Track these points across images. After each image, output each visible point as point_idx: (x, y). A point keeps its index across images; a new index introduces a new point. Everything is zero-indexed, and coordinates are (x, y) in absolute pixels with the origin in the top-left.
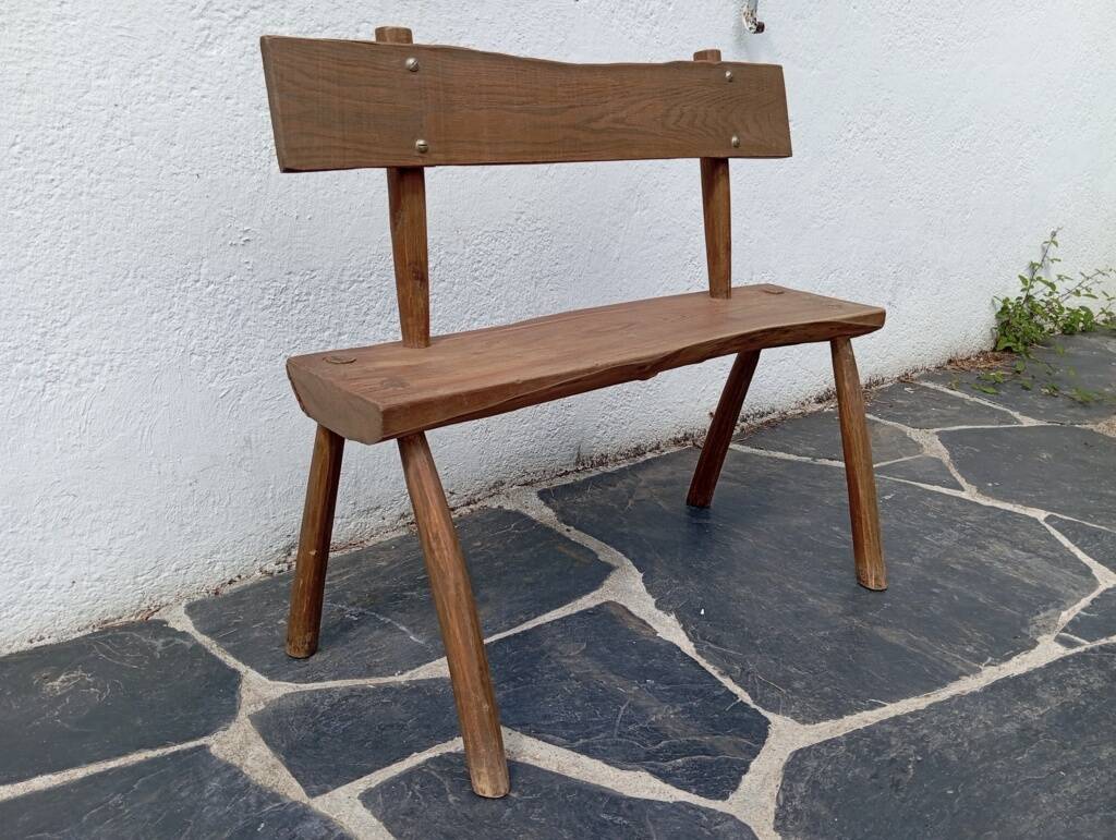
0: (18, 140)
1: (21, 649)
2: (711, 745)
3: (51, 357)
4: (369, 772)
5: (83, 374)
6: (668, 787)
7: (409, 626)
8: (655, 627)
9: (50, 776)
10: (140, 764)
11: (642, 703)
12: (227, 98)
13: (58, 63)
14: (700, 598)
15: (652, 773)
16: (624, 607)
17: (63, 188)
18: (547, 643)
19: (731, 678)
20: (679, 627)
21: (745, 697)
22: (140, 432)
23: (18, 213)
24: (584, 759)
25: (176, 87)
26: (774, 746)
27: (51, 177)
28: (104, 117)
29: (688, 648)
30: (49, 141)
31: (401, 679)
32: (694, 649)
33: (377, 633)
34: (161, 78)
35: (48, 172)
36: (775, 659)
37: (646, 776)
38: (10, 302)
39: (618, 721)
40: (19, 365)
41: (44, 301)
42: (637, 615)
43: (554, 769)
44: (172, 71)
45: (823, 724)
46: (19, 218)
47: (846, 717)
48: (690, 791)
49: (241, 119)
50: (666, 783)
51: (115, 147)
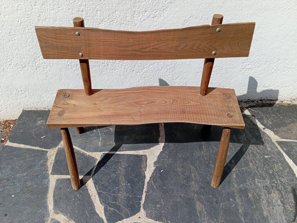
0: (19, 20)
1: (41, 109)
2: (122, 209)
3: (37, 63)
4: (63, 174)
5: (44, 67)
6: (103, 213)
7: (102, 139)
8: (147, 169)
9: (23, 145)
10: (36, 150)
11: (121, 189)
12: (69, 9)
13: (24, 3)
14: (166, 166)
15: (104, 208)
16: (147, 159)
17: (32, 31)
18: (121, 160)
19: (146, 194)
20: (152, 172)
21: (143, 202)
22: (59, 79)
23: (23, 35)
24: (97, 196)
25: (55, 7)
26: (133, 219)
27: (28, 28)
28: (38, 15)
29: (147, 179)
30: (26, 21)
31: (88, 153)
32: (148, 181)
33: (95, 138)
34: (50, 5)
35: (27, 27)
36: (161, 195)
37: (103, 207)
38: (26, 52)
39: (112, 191)
40: (31, 64)
41: (33, 53)
42: (147, 163)
43: (91, 194)
44: (53, 3)
45: (151, 220)
46: (23, 36)
47: (157, 221)
48: (106, 217)
49: (73, 14)
50: (104, 212)
51: (42, 22)
